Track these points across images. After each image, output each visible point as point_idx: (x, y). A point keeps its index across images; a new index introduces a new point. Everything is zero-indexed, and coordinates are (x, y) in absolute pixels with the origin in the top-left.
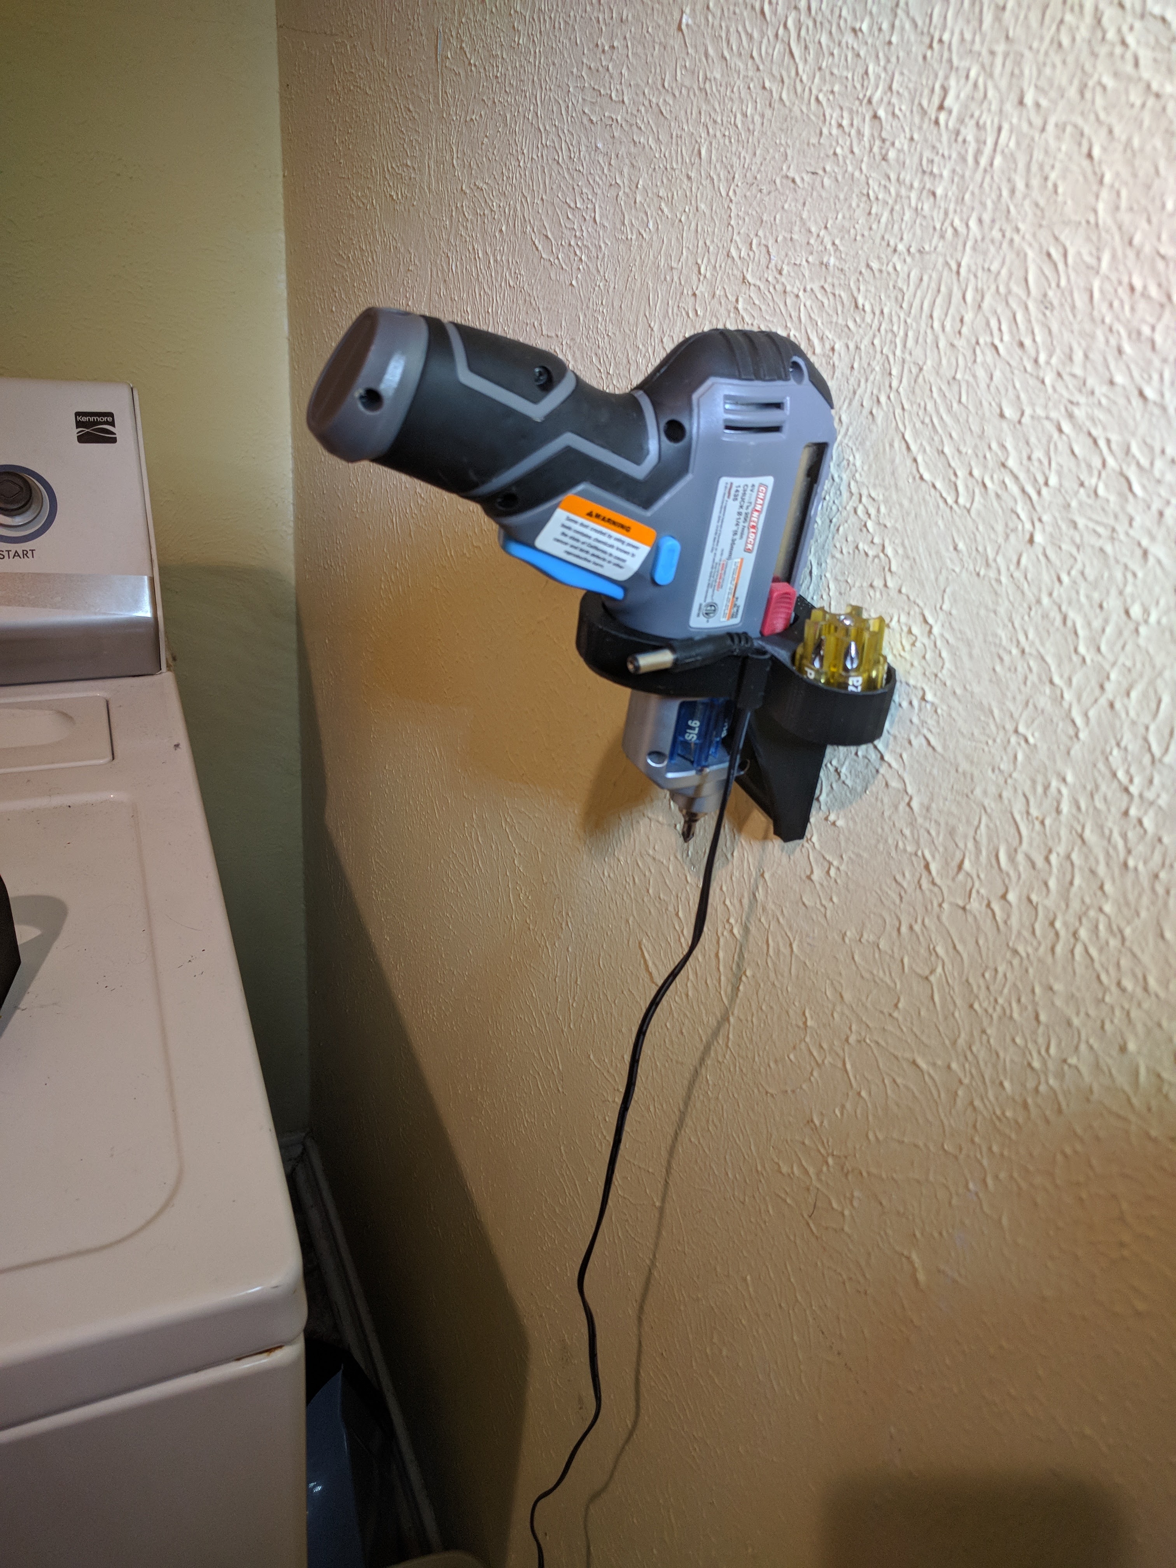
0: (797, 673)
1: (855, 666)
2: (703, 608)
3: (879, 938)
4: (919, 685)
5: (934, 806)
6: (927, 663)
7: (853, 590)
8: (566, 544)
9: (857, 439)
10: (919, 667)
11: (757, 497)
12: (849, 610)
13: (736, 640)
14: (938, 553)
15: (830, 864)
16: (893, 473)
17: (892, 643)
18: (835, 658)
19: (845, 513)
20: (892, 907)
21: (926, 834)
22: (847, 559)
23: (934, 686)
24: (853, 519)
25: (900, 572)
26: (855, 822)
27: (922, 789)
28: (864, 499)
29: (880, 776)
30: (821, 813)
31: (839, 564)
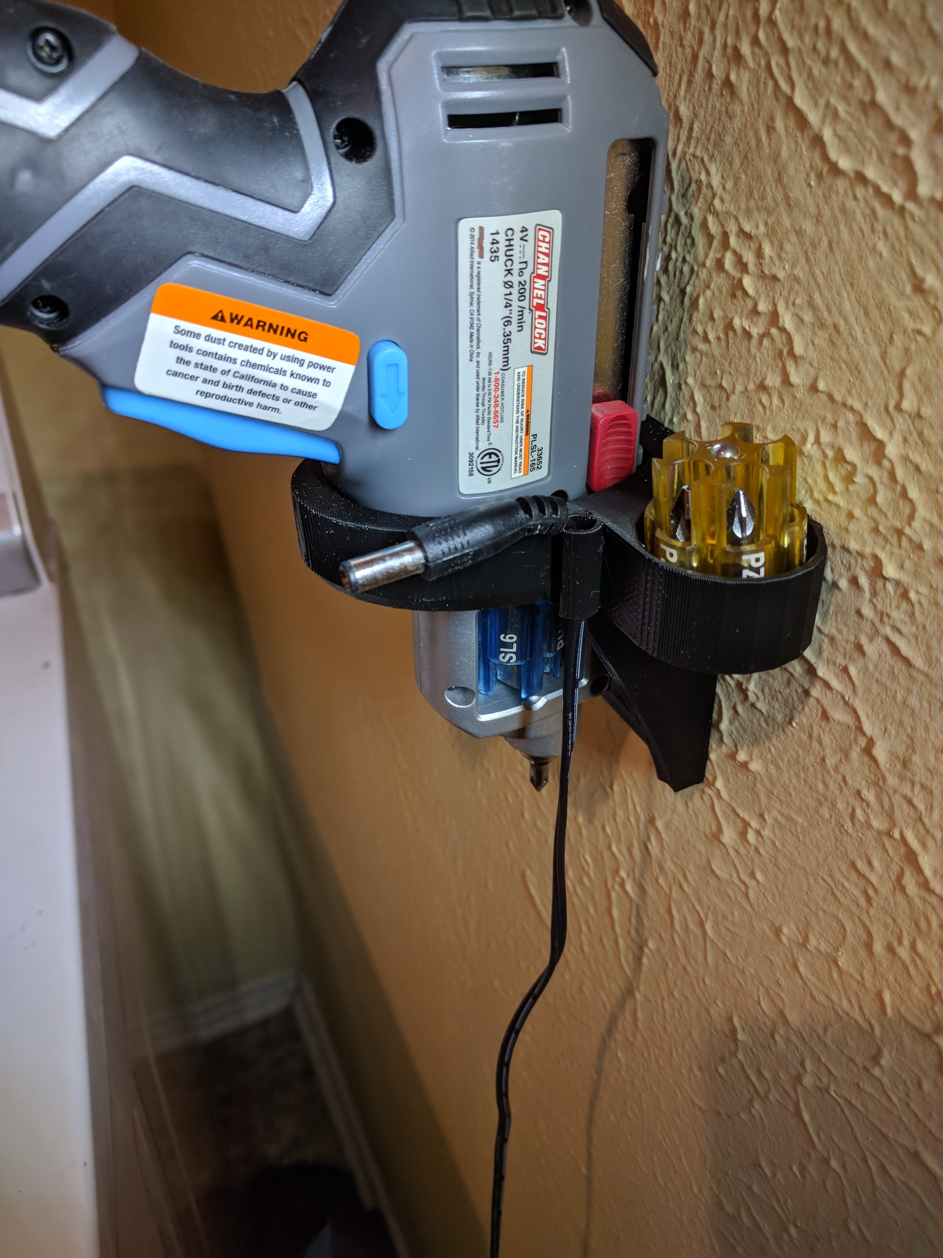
0: (649, 556)
1: (749, 532)
2: (477, 460)
3: (837, 950)
4: (868, 551)
5: (916, 759)
6: (880, 511)
7: (733, 398)
8: (192, 378)
9: (708, 139)
10: (865, 519)
11: (536, 252)
12: (727, 432)
13: (535, 512)
14: (881, 304)
15: (746, 824)
16: (779, 179)
17: (810, 481)
18: (712, 521)
19: (703, 274)
20: (853, 908)
21: (905, 805)
22: (716, 349)
23: (896, 550)
24: (719, 280)
25: (812, 354)
26: (778, 767)
27: (892, 729)
28: (733, 241)
29: (812, 701)
30: (724, 749)
31: (704, 359)
